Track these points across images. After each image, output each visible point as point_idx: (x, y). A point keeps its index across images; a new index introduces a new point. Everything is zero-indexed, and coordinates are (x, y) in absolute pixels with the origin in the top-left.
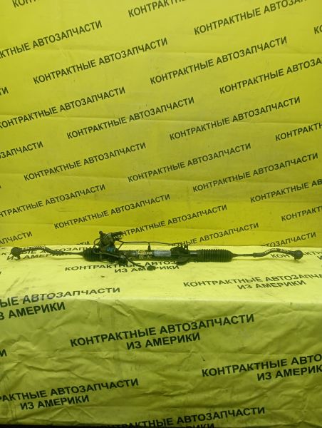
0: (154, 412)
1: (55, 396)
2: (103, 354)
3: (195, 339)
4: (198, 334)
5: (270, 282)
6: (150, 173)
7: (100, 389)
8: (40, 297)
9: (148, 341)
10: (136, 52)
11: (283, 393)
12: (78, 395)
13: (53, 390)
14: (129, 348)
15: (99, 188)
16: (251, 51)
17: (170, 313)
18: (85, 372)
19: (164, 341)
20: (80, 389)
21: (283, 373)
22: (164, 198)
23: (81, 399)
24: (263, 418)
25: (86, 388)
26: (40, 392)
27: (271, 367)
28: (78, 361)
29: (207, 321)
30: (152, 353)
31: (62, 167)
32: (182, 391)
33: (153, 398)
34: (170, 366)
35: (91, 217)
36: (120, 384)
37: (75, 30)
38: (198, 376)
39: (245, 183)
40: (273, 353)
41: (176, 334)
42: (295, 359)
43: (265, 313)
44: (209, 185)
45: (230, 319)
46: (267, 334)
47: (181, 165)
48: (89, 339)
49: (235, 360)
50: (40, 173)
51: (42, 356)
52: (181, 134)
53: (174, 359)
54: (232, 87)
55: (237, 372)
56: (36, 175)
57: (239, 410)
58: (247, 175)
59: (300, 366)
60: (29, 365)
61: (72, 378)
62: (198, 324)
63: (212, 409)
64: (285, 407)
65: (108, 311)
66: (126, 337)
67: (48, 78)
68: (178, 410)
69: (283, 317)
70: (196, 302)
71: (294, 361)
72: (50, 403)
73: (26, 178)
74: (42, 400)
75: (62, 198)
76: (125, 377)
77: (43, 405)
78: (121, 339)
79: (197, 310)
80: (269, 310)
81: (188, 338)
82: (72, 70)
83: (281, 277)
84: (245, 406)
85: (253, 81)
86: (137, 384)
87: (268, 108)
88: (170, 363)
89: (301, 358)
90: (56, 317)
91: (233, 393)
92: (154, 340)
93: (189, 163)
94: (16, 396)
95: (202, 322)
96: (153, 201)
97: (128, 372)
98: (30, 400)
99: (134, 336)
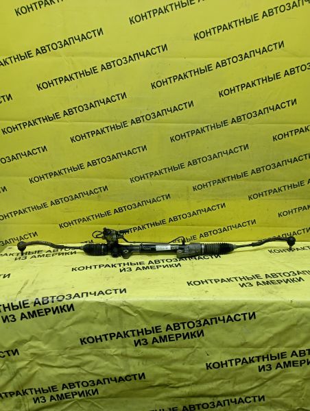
0: (160, 402)
1: (66, 391)
2: (112, 351)
3: (199, 336)
4: (202, 332)
5: (269, 279)
6: (151, 174)
7: (109, 383)
8: (50, 299)
9: (154, 338)
10: (137, 58)
11: (283, 382)
12: (88, 389)
13: (64, 385)
14: (136, 345)
15: (102, 189)
16: (249, 55)
17: (175, 313)
18: (95, 368)
19: (170, 338)
20: (90, 383)
21: (282, 365)
22: (165, 197)
23: (91, 392)
24: (263, 405)
25: (96, 383)
26: (52, 387)
27: (272, 360)
28: (87, 358)
29: (211, 319)
30: (157, 349)
31: (66, 170)
32: (187, 383)
33: (160, 389)
34: (176, 361)
35: (94, 217)
36: (128, 378)
37: (77, 38)
38: (202, 369)
39: (243, 182)
40: (274, 347)
41: (181, 331)
42: (294, 352)
43: (266, 311)
44: (208, 184)
45: (232, 316)
46: (267, 330)
47: (181, 166)
48: (98, 337)
49: (237, 354)
50: (45, 176)
51: (52, 354)
52: (181, 136)
53: (180, 354)
54: (231, 91)
55: (239, 365)
56: (40, 178)
57: (240, 399)
58: (245, 174)
59: (299, 359)
60: (41, 363)
61: (83, 374)
62: (202, 322)
63: (215, 398)
64: (284, 395)
65: (116, 312)
66: (134, 335)
67: (51, 85)
68: (183, 399)
69: (283, 314)
70: (200, 302)
71: (294, 354)
72: (61, 397)
73: (31, 181)
74: (54, 394)
75: (66, 199)
76: (133, 371)
77: (54, 399)
78: (129, 336)
79: (201, 309)
80: (270, 308)
81: (193, 335)
82: (74, 76)
83: (279, 274)
84: (246, 395)
85: (251, 85)
86: (144, 378)
87: (266, 110)
88: (175, 358)
89: (300, 351)
90: (66, 318)
91: (235, 383)
92: (160, 337)
93: (189, 164)
94: (29, 392)
95: (206, 320)
96: (154, 201)
97: (136, 367)
98: (43, 395)
99: (141, 334)
